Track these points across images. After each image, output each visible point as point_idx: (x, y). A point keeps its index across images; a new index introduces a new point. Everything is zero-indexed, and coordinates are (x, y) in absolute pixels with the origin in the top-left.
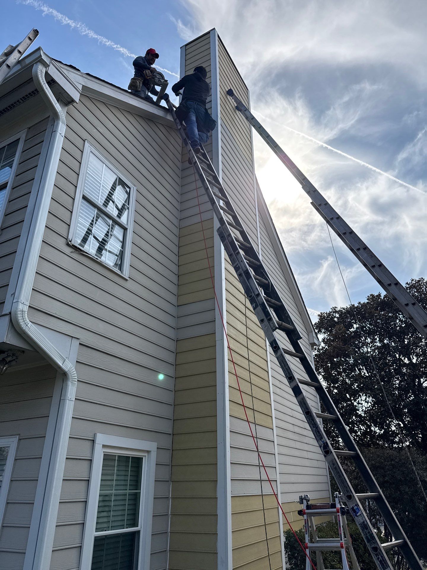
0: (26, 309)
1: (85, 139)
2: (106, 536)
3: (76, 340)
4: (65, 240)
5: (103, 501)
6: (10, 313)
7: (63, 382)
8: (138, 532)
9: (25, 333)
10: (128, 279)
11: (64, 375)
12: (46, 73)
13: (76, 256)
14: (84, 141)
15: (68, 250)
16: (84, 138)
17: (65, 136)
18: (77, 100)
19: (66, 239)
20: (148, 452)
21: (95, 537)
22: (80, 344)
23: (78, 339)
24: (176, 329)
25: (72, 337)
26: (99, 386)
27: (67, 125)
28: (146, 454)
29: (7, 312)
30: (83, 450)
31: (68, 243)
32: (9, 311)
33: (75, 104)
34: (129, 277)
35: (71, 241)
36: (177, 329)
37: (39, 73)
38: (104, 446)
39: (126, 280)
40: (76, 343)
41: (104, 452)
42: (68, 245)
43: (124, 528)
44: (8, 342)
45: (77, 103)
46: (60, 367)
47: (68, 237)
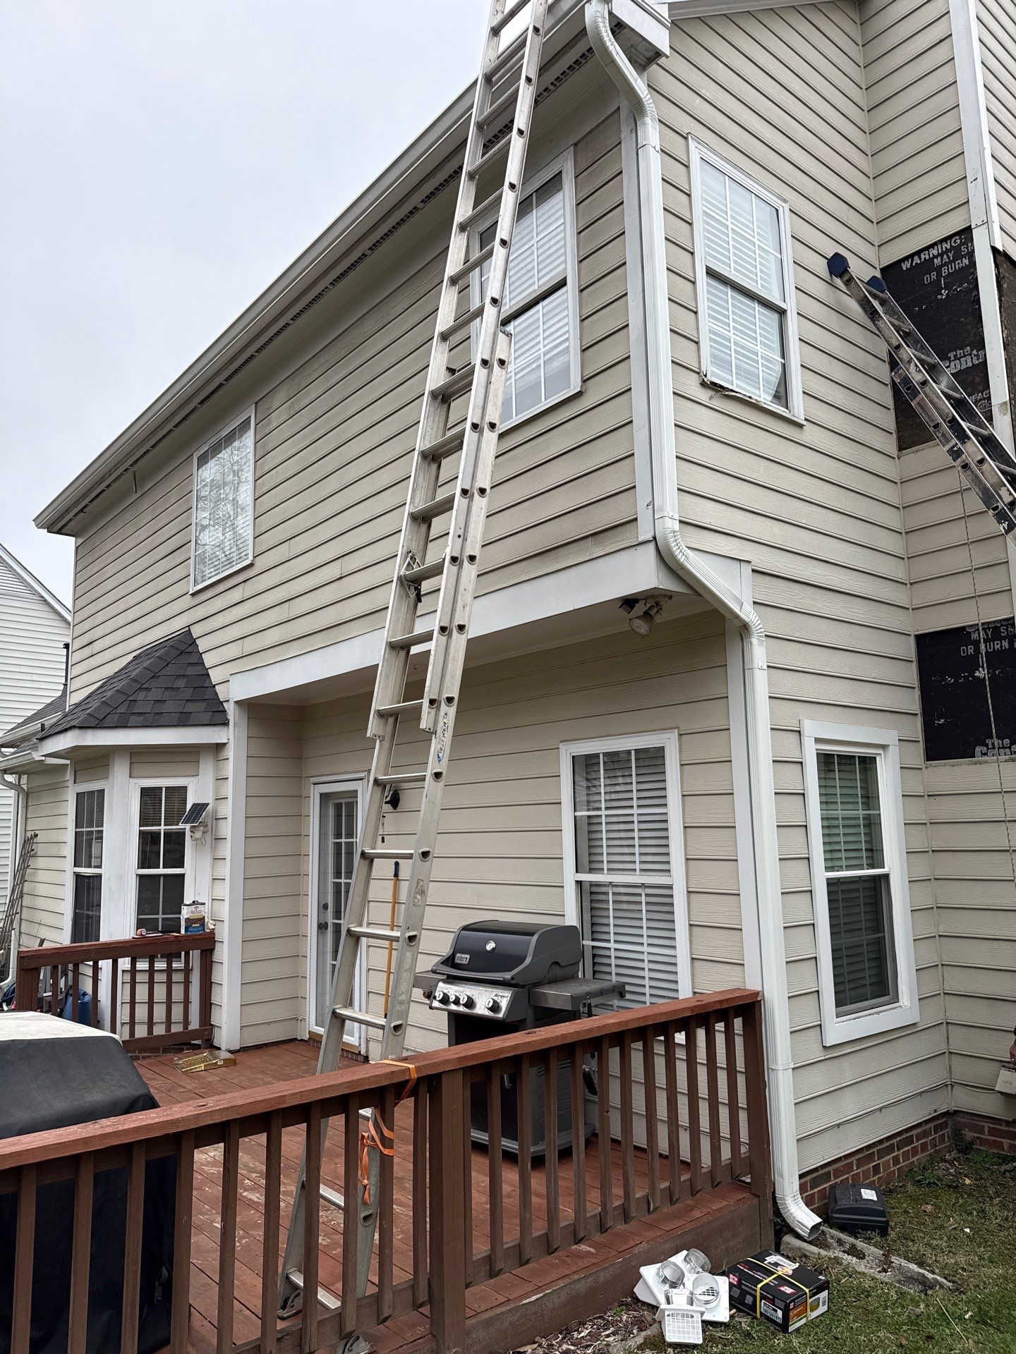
0: (677, 526)
1: (687, 134)
2: (838, 879)
3: (746, 564)
4: (696, 375)
5: (828, 827)
6: (655, 538)
7: (742, 640)
8: (886, 876)
9: (682, 567)
10: (804, 423)
11: (744, 629)
12: (610, 13)
13: (719, 403)
14: (686, 138)
15: (704, 395)
16: (684, 131)
17: (662, 150)
18: (666, 50)
19: (698, 373)
20: (884, 747)
21: (828, 879)
22: (753, 571)
23: (749, 562)
24: (901, 509)
25: (740, 560)
26: (791, 640)
27: (660, 120)
28: (881, 752)
29: (649, 536)
30: (789, 748)
31: (704, 380)
32: (652, 534)
33: (662, 61)
34: (806, 419)
35: (706, 376)
36: (904, 508)
37: (601, 25)
38: (818, 740)
39: (801, 426)
40: (747, 569)
41: (817, 750)
42: (703, 384)
43: (863, 869)
44: (661, 587)
45: (667, 57)
46: (737, 617)
47: (700, 368)
